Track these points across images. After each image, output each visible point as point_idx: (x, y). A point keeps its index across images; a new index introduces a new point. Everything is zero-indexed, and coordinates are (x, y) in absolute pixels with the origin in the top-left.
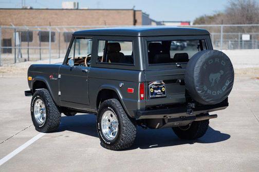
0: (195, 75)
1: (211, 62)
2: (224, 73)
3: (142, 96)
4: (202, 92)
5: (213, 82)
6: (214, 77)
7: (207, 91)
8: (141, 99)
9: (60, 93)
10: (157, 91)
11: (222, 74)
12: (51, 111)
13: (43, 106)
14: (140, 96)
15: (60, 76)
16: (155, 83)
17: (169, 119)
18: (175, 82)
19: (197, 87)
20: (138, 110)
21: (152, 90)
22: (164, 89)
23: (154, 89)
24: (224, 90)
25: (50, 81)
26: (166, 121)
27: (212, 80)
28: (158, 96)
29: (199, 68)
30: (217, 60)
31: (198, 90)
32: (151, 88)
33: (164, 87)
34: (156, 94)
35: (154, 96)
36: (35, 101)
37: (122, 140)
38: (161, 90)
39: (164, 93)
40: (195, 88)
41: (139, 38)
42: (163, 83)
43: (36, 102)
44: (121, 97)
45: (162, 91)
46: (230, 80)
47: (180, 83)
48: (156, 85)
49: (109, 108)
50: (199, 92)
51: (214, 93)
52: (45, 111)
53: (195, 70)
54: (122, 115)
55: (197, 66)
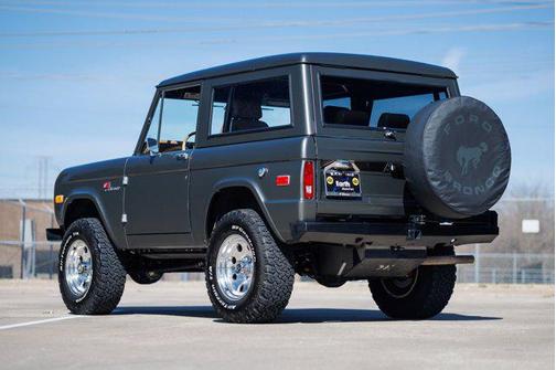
0: (425, 145)
1: (459, 120)
2: (489, 148)
3: (309, 190)
4: (440, 185)
5: (466, 165)
6: (468, 155)
7: (452, 183)
8: (306, 196)
9: (124, 219)
10: (341, 184)
11: (485, 150)
12: (103, 263)
13: (87, 257)
14: (305, 190)
15: (125, 181)
16: (338, 164)
17: (367, 251)
18: (381, 170)
19: (430, 173)
20: (298, 221)
21: (330, 180)
22: (356, 182)
23: (335, 178)
24: (489, 187)
25: (105, 195)
26: (361, 255)
27: (464, 159)
28: (344, 194)
29: (435, 131)
30: (474, 119)
31: (433, 179)
32: (328, 175)
33: (356, 176)
34: (339, 189)
35: (334, 194)
36: (69, 245)
37: (263, 295)
38: (350, 181)
39: (357, 189)
40: (425, 177)
41: (304, 66)
42: (355, 167)
43: (72, 247)
44: (263, 199)
45: (352, 186)
46: (502, 166)
47: (392, 172)
48: (339, 170)
49: (234, 227)
50: (435, 184)
51: (468, 191)
52: (89, 267)
53: (425, 135)
54: (264, 240)
55: (429, 126)
